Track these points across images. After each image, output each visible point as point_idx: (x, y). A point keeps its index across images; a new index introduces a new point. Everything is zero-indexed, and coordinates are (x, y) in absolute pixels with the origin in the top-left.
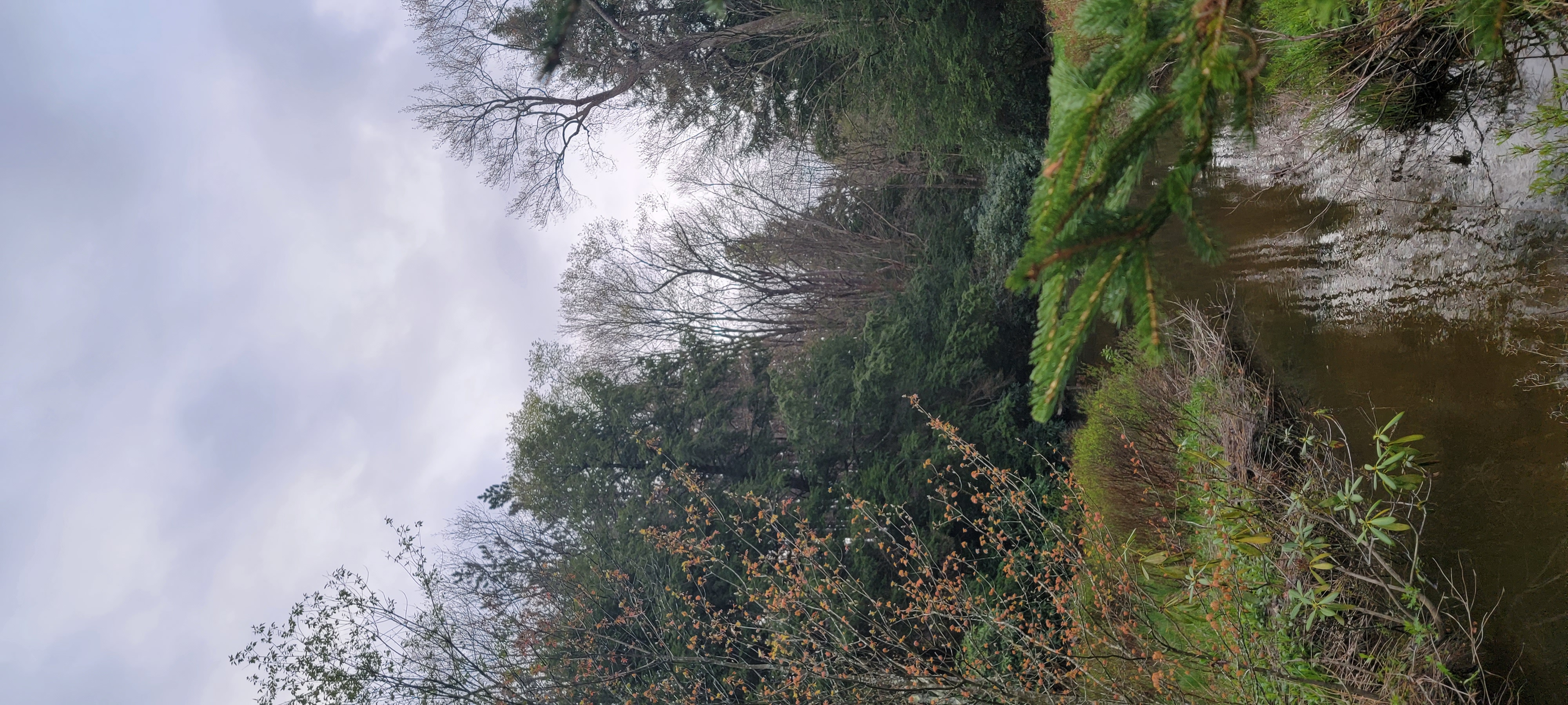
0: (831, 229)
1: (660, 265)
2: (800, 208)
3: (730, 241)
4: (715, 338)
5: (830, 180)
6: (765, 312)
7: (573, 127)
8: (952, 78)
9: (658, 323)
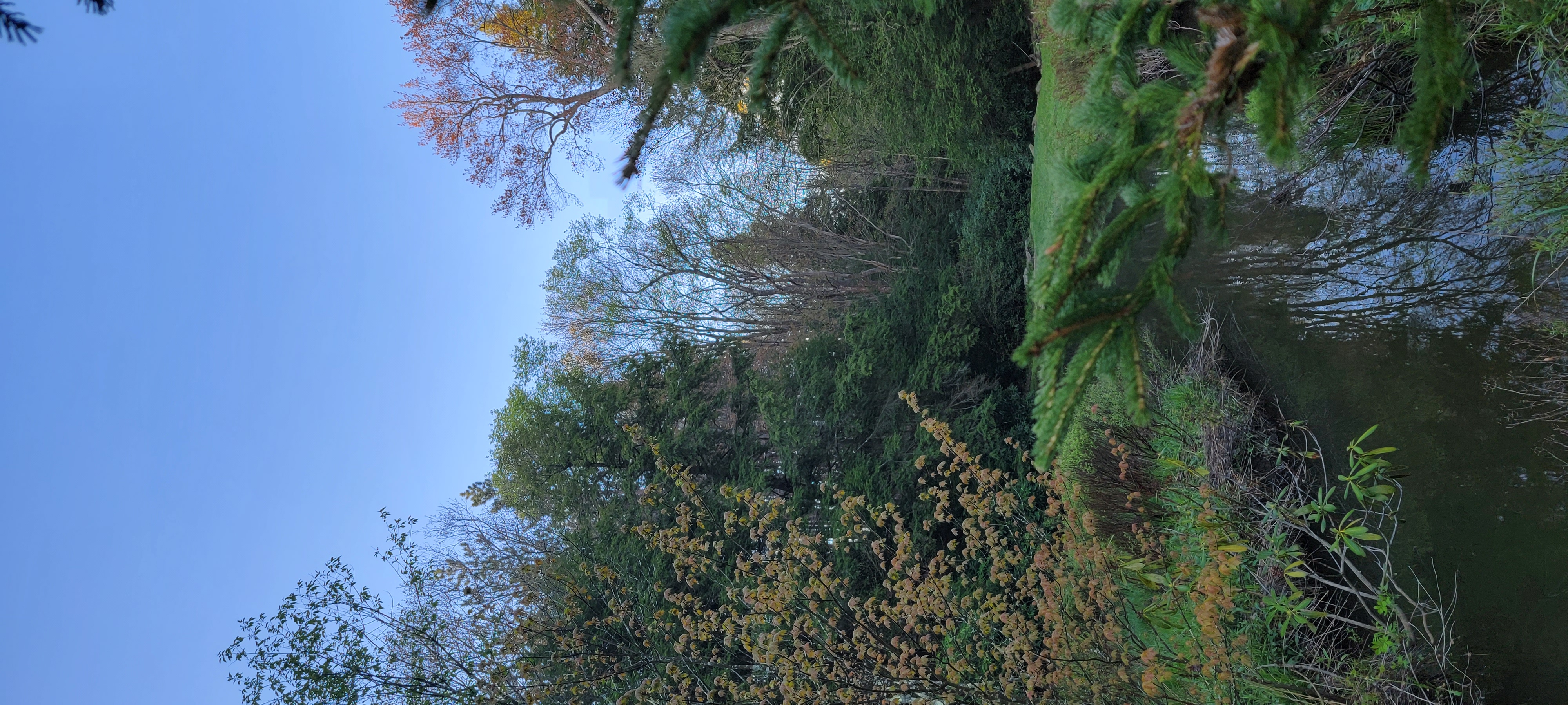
0: (817, 231)
1: (645, 264)
2: (785, 209)
3: (717, 241)
4: (700, 338)
5: (817, 181)
6: (750, 312)
7: (559, 126)
8: (939, 84)
9: (644, 322)
